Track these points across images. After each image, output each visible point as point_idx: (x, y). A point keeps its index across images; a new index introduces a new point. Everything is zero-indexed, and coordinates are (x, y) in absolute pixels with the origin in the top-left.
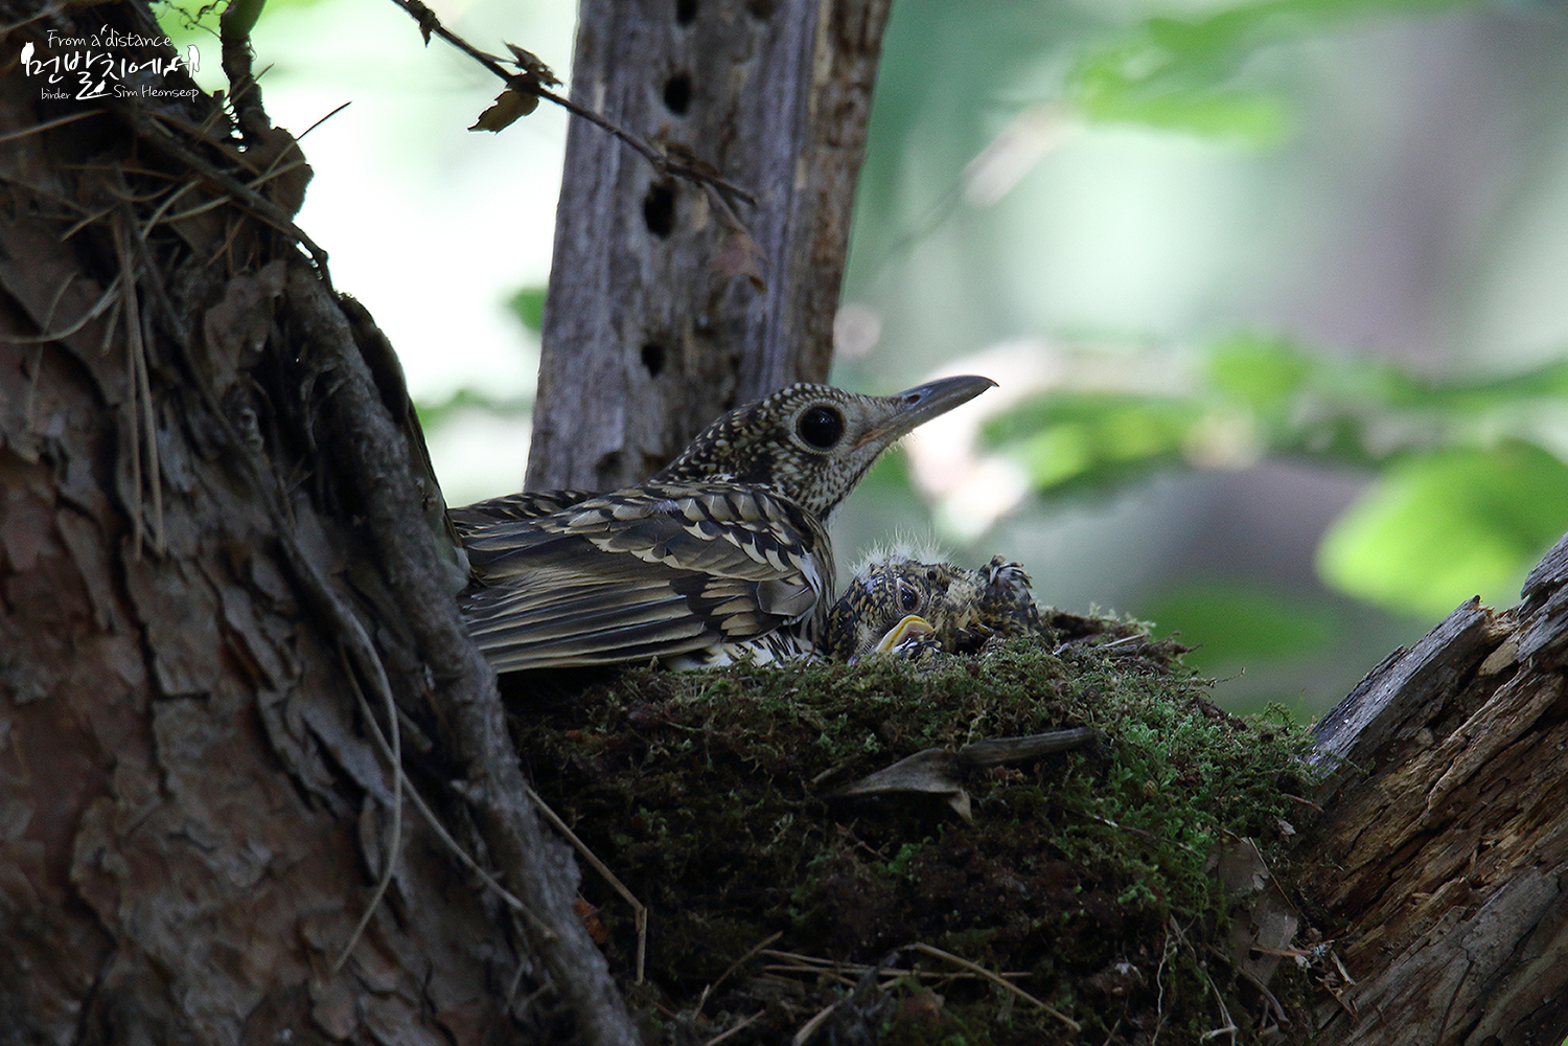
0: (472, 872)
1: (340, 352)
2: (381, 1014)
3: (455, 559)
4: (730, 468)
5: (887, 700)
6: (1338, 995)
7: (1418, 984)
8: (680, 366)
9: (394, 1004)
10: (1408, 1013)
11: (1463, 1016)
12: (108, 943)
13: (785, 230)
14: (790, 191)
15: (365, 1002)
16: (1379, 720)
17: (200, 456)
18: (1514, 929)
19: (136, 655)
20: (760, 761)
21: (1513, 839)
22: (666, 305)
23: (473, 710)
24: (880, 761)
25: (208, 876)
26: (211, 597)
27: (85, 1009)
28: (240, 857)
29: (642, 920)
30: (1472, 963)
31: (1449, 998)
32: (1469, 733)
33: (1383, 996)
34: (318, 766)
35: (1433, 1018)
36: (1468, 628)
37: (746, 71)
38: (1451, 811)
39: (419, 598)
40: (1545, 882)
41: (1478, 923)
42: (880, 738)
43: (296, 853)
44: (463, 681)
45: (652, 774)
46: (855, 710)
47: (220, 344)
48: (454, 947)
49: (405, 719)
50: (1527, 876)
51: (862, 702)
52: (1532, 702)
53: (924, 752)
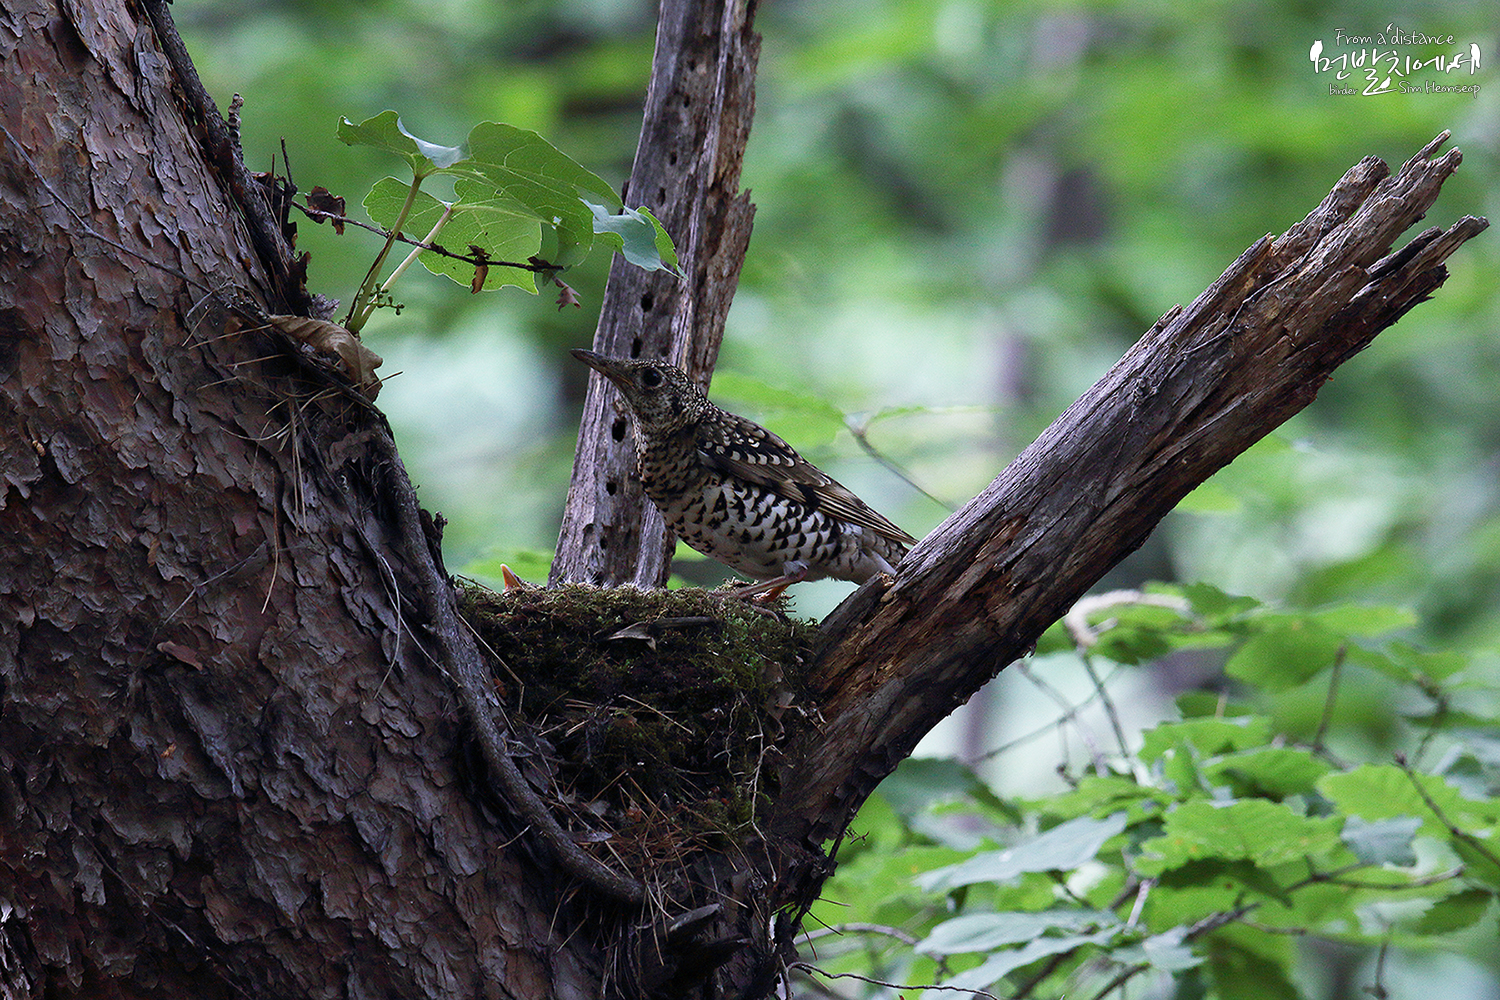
0: (430, 661)
2: (390, 716)
5: (628, 603)
6: (819, 727)
7: (850, 723)
8: (622, 492)
9: (397, 712)
10: (847, 734)
11: (870, 736)
12: (275, 684)
15: (384, 711)
17: (322, 494)
18: (888, 701)
19: (291, 571)
20: (573, 626)
22: (617, 468)
25: (318, 659)
26: (324, 550)
27: (264, 709)
28: (332, 652)
29: (522, 687)
30: (872, 715)
31: (863, 729)
32: (873, 625)
33: (837, 728)
34: (368, 617)
35: (857, 736)
38: (866, 655)
40: (901, 683)
41: (874, 699)
42: (622, 618)
43: (356, 651)
45: (529, 631)
46: (614, 607)
48: (427, 692)
49: (403, 596)
50: (895, 680)
51: (618, 604)
52: (897, 612)
53: (638, 623)
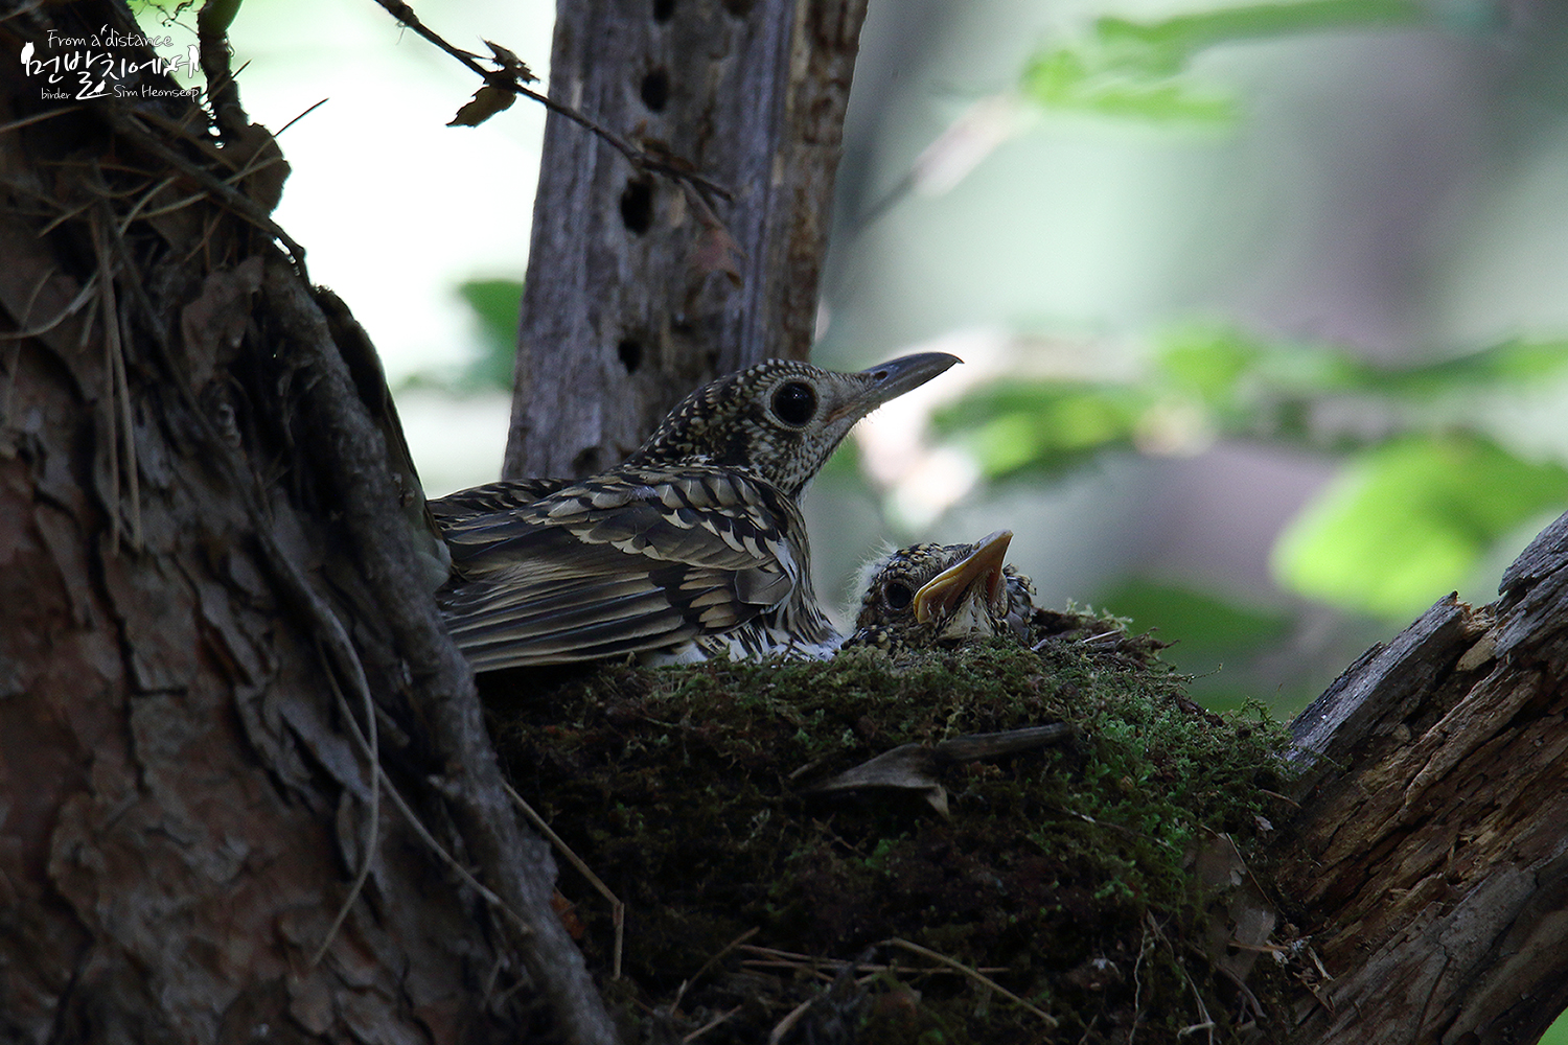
0: (449, 868)
1: (318, 348)
2: (358, 1009)
3: (436, 552)
4: (706, 450)
5: (865, 695)
6: (1315, 991)
7: (1396, 979)
8: (658, 363)
9: (372, 1000)
10: (1386, 1008)
11: (1441, 1012)
12: (86, 939)
13: (762, 226)
14: (767, 188)
15: (342, 997)
16: (1356, 716)
17: (178, 452)
18: (1491, 925)
19: (114, 650)
20: (738, 756)
21: (1490, 835)
22: (643, 301)
23: (452, 706)
24: (857, 756)
25: (186, 871)
26: (188, 593)
27: (63, 1004)
28: (217, 852)
29: (619, 914)
30: (1450, 959)
31: (1427, 993)
32: (1446, 729)
33: (1361, 991)
34: (295, 761)
35: (1411, 1013)
36: (1446, 624)
37: (723, 67)
38: (1429, 807)
39: (396, 594)
40: (1522, 878)
41: (1455, 919)
42: (857, 734)
43: (273, 848)
44: (441, 677)
46: (832, 706)
47: (198, 340)
48: (433, 942)
49: (382, 714)
50: (1505, 872)
51: (839, 698)
52: (1509, 697)
53: (901, 747)
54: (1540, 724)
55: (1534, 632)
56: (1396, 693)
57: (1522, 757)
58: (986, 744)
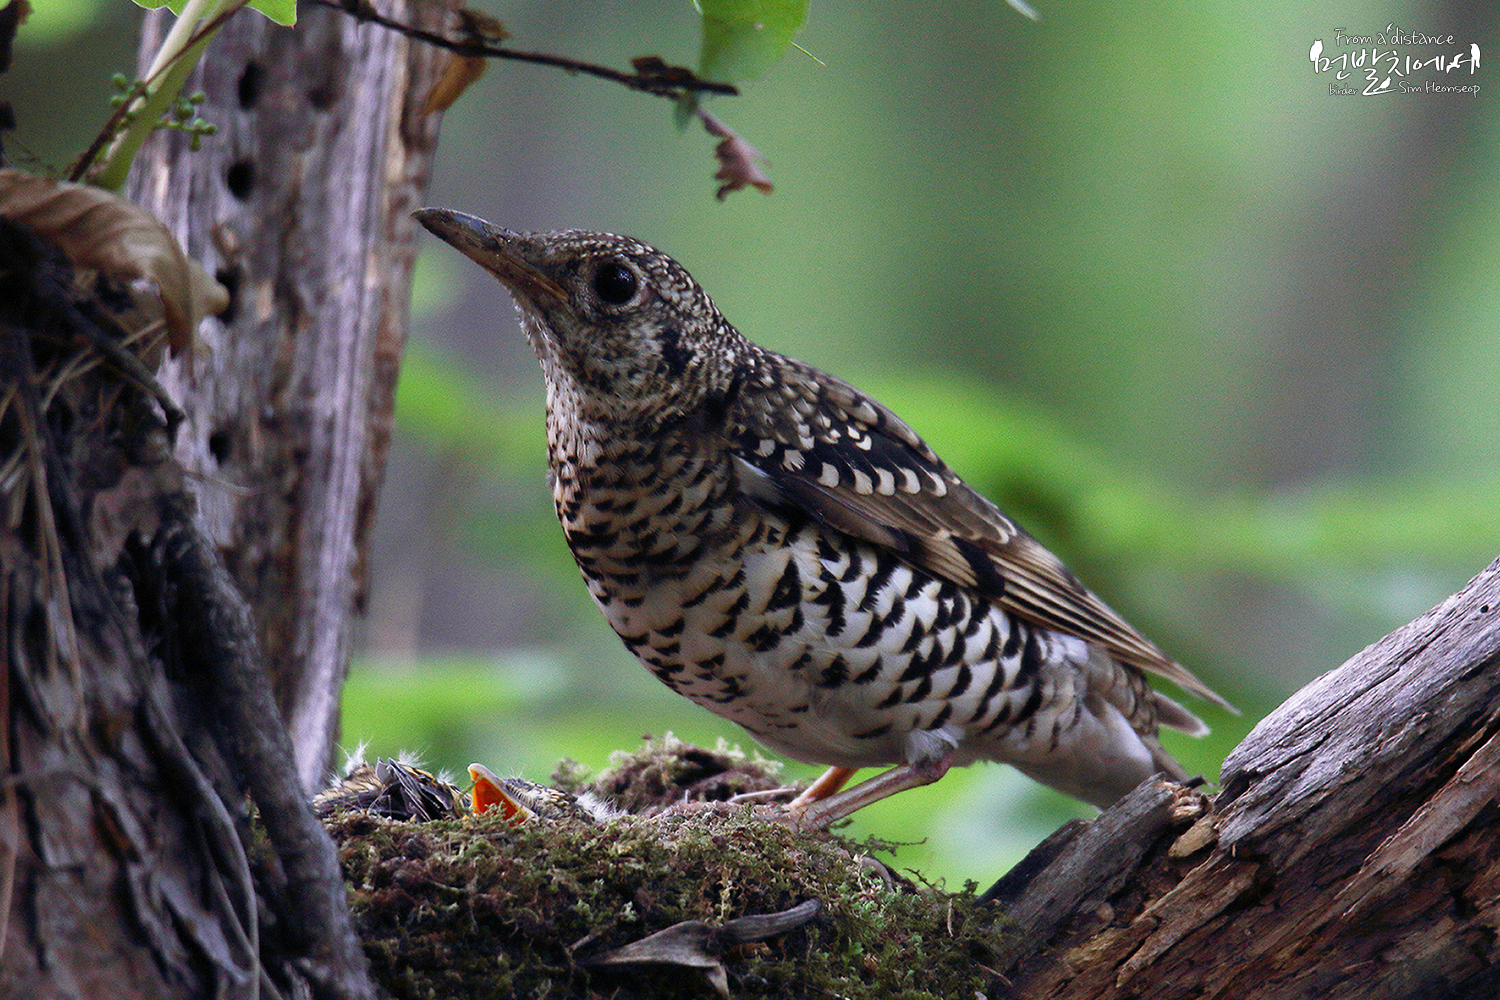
8: (246, 456)
13: (356, 327)
14: (360, 289)
20: (520, 924)
23: (319, 887)
24: (634, 932)
34: (174, 939)
36: (1155, 808)
37: (308, 159)
39: (267, 769)
44: (309, 857)
45: (418, 935)
51: (617, 868)
52: (1227, 888)
53: (682, 924)
54: (1251, 913)
55: (1259, 825)
56: (1104, 872)
57: (1231, 945)
58: (767, 925)
